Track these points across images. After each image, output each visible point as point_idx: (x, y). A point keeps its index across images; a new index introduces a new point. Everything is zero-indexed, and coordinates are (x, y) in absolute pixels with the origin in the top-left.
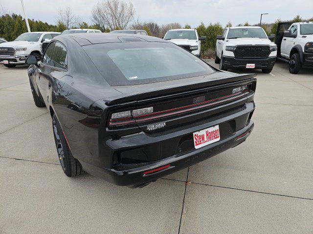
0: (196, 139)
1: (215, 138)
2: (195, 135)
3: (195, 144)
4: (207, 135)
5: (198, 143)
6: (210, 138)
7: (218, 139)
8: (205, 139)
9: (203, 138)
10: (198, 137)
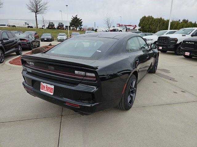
1: (50, 92)
2: (41, 84)
3: (41, 88)
7: (52, 94)
9: (44, 88)
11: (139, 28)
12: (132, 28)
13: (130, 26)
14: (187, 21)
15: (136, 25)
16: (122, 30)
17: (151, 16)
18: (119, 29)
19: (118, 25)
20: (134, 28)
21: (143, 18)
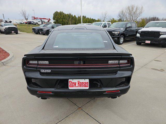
0: (70, 83)
1: (85, 87)
2: (70, 81)
3: (69, 86)
4: (78, 83)
5: (71, 86)
6: (80, 86)
7: (88, 88)
8: (77, 85)
9: (75, 84)
10: (71, 83)
11: (54, 21)
12: (46, 21)
13: (45, 20)
14: (85, 17)
15: (49, 19)
16: (38, 22)
17: (62, 12)
18: (35, 21)
19: (33, 18)
20: (49, 21)
21: (55, 12)
